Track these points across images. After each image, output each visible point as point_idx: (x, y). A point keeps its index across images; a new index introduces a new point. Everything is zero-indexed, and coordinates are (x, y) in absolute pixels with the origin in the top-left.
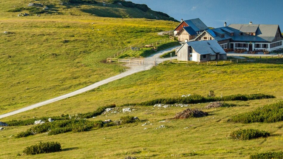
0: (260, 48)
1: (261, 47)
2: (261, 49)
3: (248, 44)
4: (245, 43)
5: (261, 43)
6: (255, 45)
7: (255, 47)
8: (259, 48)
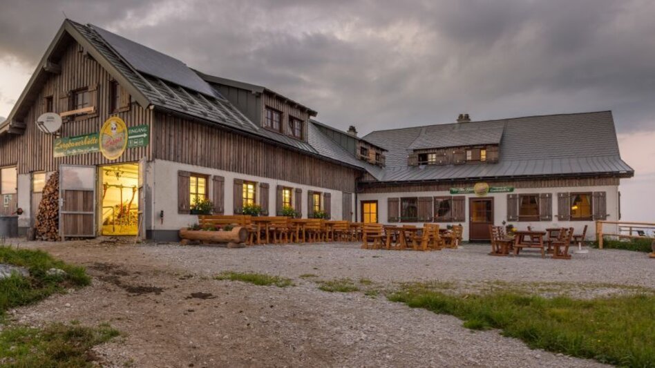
0: (550, 220)
1: (555, 210)
2: (555, 224)
3: (463, 199)
4: (446, 194)
5: (554, 191)
6: (511, 200)
7: (511, 215)
8: (538, 219)
